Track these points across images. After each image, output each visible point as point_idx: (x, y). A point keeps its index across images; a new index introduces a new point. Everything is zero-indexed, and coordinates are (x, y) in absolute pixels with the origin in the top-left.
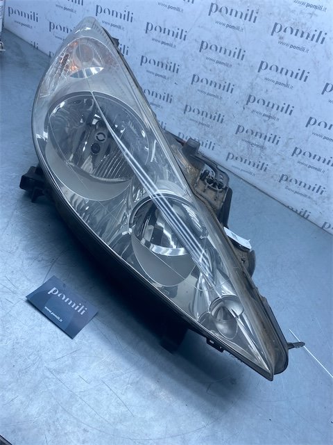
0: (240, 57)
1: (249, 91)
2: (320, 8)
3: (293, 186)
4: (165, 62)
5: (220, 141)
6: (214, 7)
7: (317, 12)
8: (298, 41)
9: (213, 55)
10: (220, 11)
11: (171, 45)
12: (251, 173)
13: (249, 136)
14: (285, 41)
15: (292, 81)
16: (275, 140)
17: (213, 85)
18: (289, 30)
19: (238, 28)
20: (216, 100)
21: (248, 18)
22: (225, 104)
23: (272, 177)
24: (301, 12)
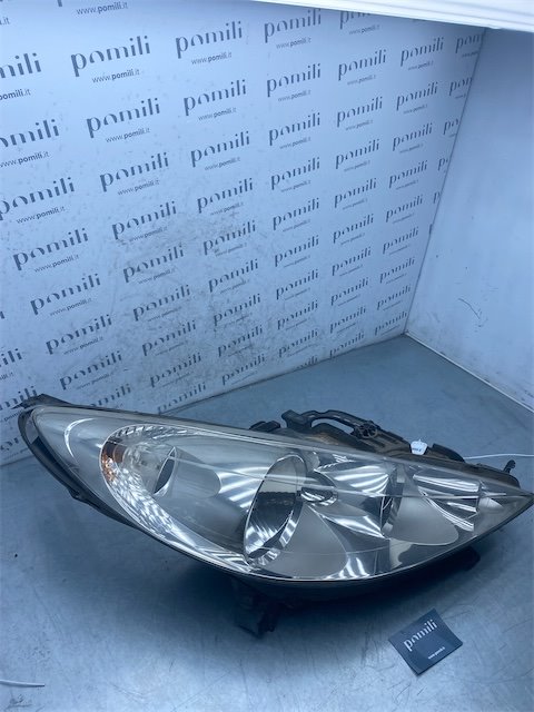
0: (186, 293)
1: (212, 314)
2: (238, 205)
3: (293, 350)
4: (98, 361)
5: (208, 375)
6: (129, 272)
7: (236, 210)
8: (233, 242)
9: (155, 312)
10: (139, 270)
11: (96, 341)
12: (253, 374)
13: (233, 349)
14: (221, 251)
15: (246, 276)
16: (258, 331)
17: (171, 338)
18: (220, 240)
19: (168, 272)
20: (181, 347)
21: (173, 257)
22: (194, 343)
23: (273, 359)
24: (223, 219)
